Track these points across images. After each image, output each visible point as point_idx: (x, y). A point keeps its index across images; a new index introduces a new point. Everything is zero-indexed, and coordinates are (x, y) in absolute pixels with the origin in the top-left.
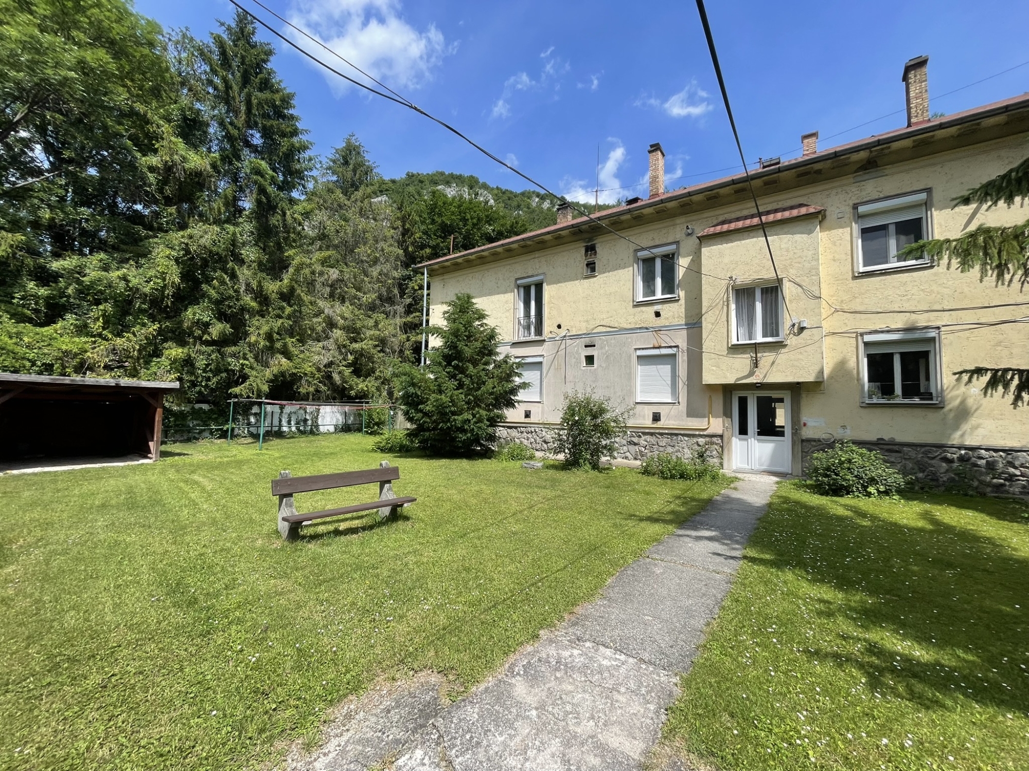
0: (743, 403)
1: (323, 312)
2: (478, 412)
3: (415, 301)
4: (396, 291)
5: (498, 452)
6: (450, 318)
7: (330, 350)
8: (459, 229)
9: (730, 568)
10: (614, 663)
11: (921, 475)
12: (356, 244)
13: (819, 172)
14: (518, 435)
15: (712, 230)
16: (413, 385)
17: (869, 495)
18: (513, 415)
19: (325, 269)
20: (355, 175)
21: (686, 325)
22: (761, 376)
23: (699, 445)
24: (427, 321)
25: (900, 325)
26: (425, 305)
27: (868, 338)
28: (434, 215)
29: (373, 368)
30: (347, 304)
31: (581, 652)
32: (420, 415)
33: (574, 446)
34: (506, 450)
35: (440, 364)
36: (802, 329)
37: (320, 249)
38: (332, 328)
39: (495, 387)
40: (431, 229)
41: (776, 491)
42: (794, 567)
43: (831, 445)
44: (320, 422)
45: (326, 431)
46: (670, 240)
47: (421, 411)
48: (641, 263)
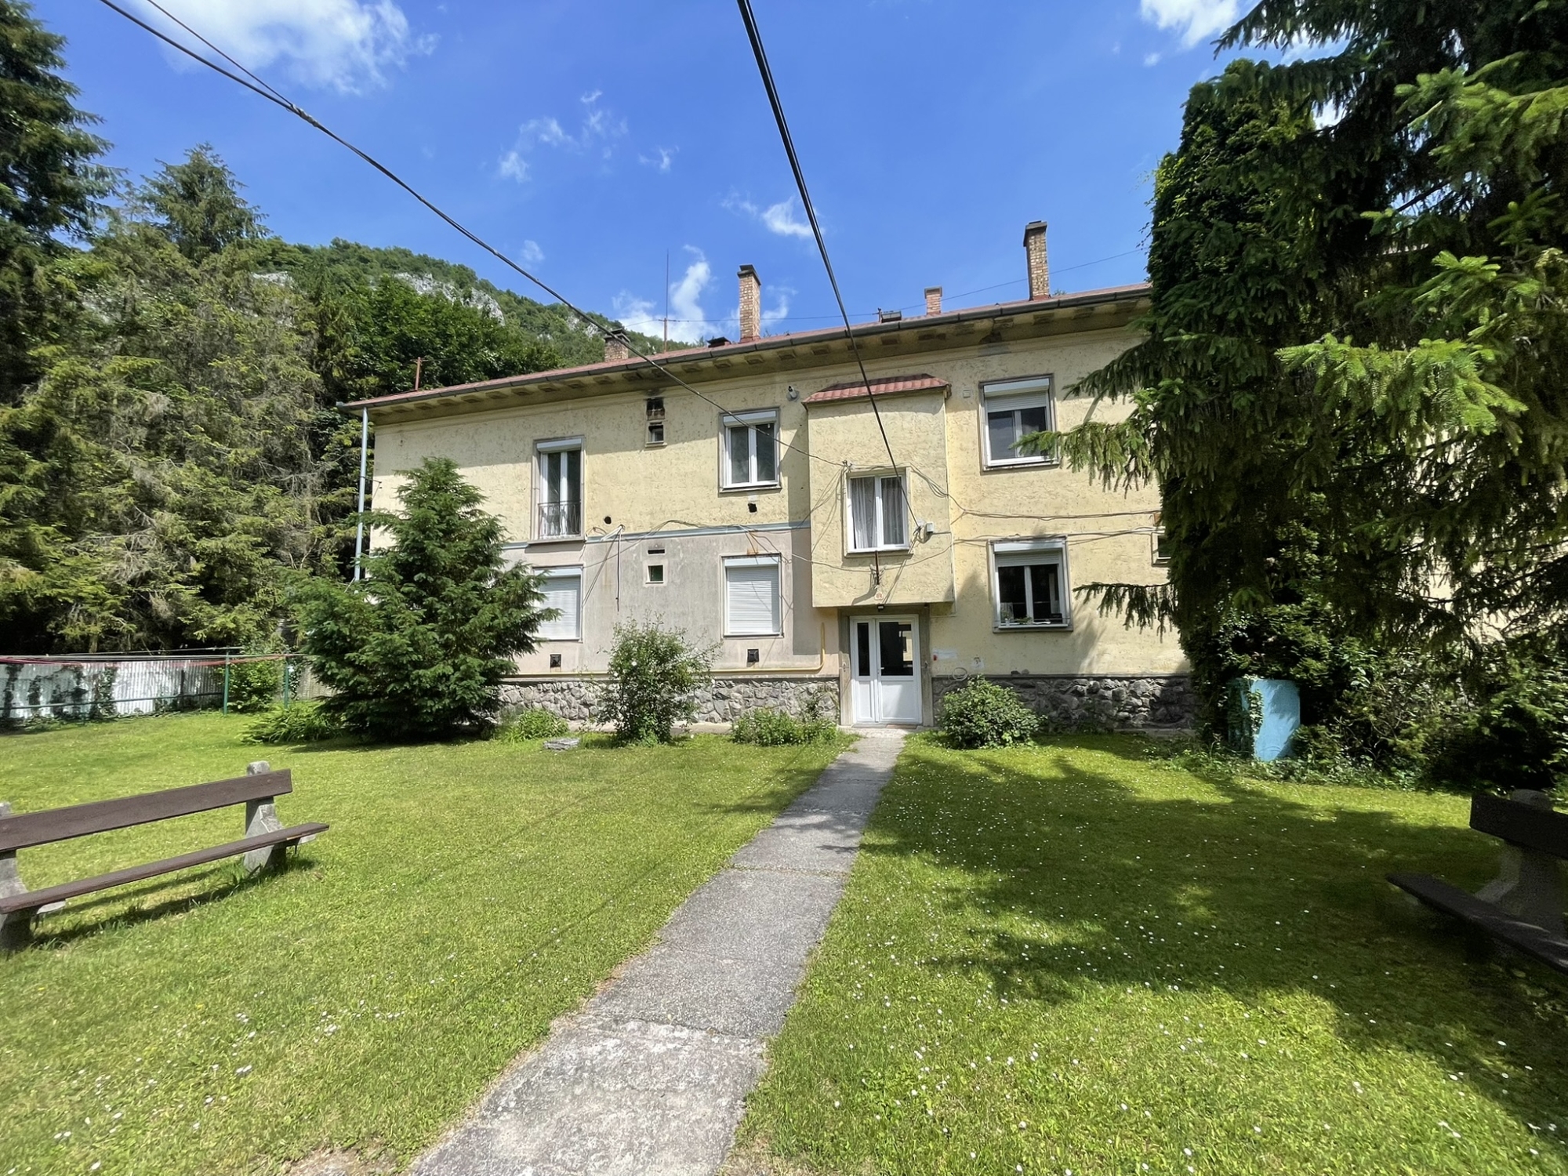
0: (863, 630)
1: (129, 476)
2: (464, 662)
3: (345, 466)
4: (304, 446)
5: (502, 727)
6: (412, 499)
7: (145, 551)
8: (435, 349)
9: (841, 865)
10: (671, 1046)
11: (1054, 713)
12: (214, 352)
13: (942, 337)
14: (538, 696)
15: (821, 396)
16: (335, 617)
17: (1004, 743)
18: (528, 663)
19: (134, 392)
20: (213, 223)
21: (790, 524)
22: (884, 596)
23: (810, 694)
24: (368, 503)
25: (1028, 533)
26: (363, 474)
27: (999, 548)
28: (386, 320)
29: (249, 586)
30: (190, 462)
31: (618, 1042)
32: (347, 671)
33: (632, 707)
34: (516, 723)
35: (390, 578)
36: (929, 534)
37: (124, 351)
38: (150, 507)
39: (496, 617)
40: (379, 343)
41: (904, 749)
42: (920, 850)
43: (963, 684)
44: (116, 693)
45: (132, 712)
46: (768, 404)
47: (351, 663)
48: (728, 433)
